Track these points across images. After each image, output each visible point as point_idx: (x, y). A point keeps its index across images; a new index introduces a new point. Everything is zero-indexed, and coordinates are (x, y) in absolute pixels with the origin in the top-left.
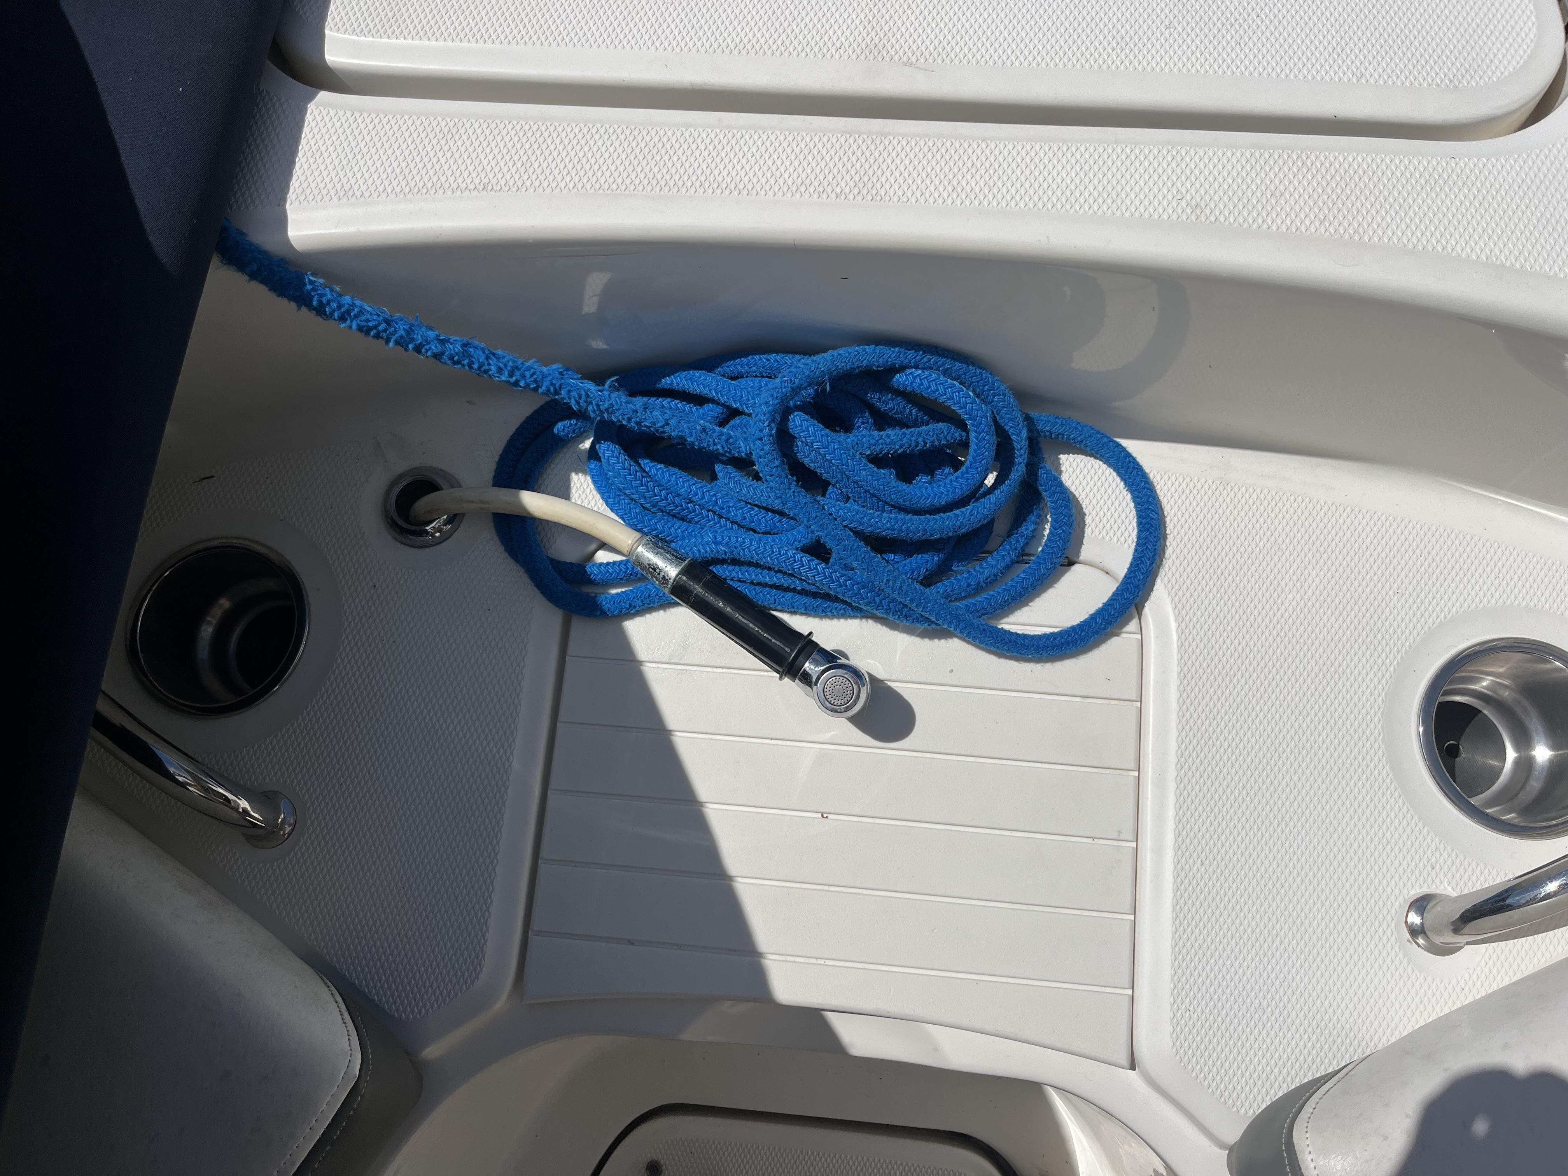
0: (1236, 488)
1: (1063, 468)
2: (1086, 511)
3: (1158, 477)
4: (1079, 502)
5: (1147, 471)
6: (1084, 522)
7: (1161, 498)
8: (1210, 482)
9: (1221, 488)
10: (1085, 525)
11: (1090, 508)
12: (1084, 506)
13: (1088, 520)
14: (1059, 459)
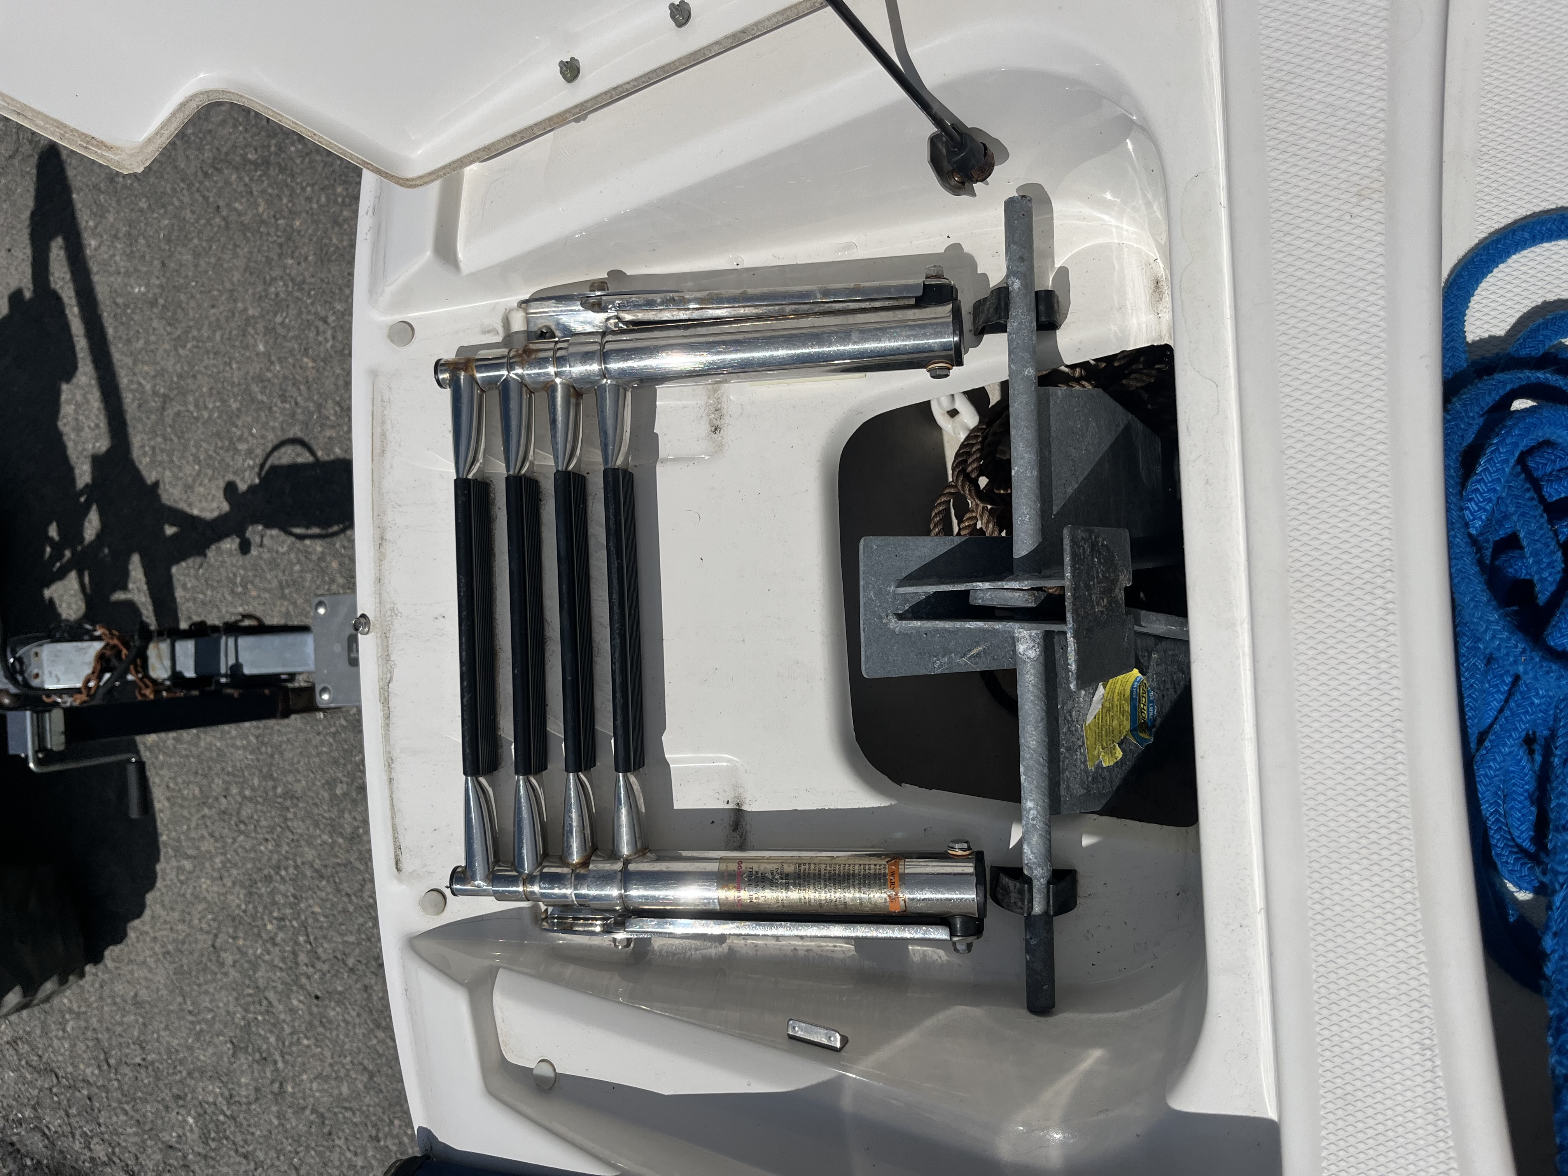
0: (1484, 141)
1: (1486, 335)
2: (1540, 301)
3: (1481, 228)
4: (1529, 312)
5: (1477, 241)
6: (1555, 301)
7: (1510, 221)
8: (1478, 171)
9: (1486, 158)
10: (1559, 300)
11: (1533, 297)
12: (1534, 305)
13: (1551, 297)
14: (1474, 342)
